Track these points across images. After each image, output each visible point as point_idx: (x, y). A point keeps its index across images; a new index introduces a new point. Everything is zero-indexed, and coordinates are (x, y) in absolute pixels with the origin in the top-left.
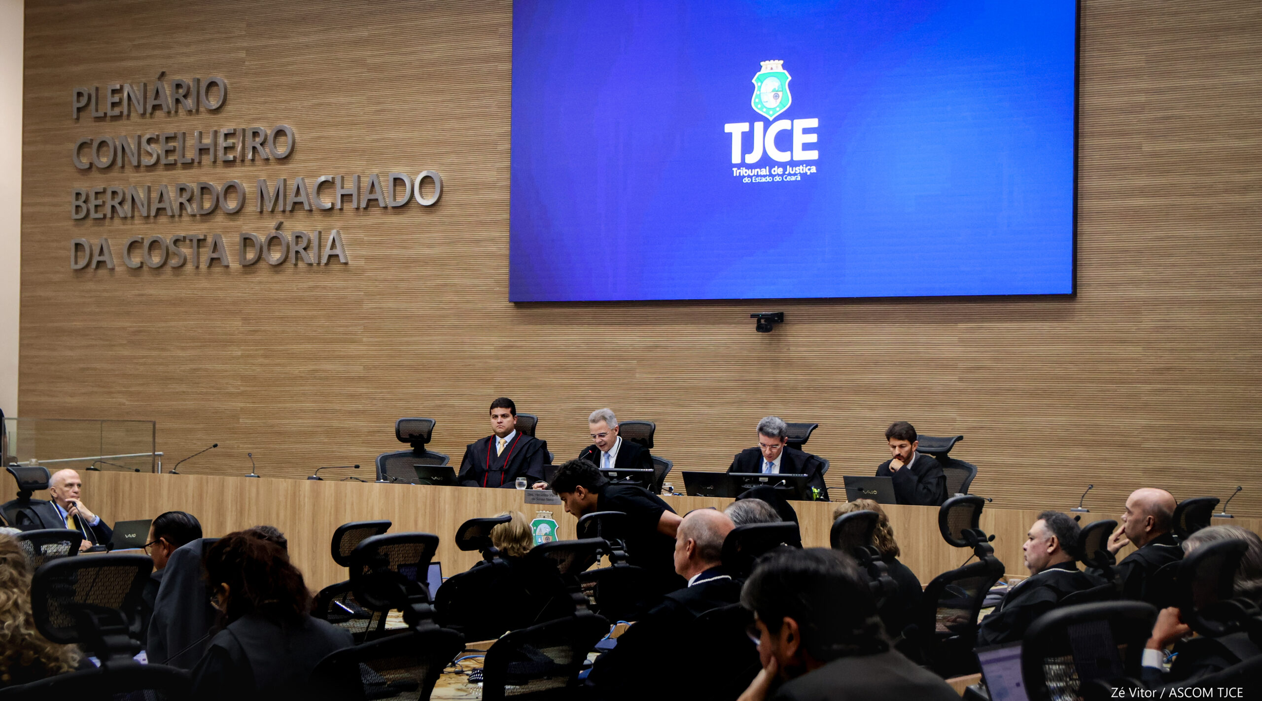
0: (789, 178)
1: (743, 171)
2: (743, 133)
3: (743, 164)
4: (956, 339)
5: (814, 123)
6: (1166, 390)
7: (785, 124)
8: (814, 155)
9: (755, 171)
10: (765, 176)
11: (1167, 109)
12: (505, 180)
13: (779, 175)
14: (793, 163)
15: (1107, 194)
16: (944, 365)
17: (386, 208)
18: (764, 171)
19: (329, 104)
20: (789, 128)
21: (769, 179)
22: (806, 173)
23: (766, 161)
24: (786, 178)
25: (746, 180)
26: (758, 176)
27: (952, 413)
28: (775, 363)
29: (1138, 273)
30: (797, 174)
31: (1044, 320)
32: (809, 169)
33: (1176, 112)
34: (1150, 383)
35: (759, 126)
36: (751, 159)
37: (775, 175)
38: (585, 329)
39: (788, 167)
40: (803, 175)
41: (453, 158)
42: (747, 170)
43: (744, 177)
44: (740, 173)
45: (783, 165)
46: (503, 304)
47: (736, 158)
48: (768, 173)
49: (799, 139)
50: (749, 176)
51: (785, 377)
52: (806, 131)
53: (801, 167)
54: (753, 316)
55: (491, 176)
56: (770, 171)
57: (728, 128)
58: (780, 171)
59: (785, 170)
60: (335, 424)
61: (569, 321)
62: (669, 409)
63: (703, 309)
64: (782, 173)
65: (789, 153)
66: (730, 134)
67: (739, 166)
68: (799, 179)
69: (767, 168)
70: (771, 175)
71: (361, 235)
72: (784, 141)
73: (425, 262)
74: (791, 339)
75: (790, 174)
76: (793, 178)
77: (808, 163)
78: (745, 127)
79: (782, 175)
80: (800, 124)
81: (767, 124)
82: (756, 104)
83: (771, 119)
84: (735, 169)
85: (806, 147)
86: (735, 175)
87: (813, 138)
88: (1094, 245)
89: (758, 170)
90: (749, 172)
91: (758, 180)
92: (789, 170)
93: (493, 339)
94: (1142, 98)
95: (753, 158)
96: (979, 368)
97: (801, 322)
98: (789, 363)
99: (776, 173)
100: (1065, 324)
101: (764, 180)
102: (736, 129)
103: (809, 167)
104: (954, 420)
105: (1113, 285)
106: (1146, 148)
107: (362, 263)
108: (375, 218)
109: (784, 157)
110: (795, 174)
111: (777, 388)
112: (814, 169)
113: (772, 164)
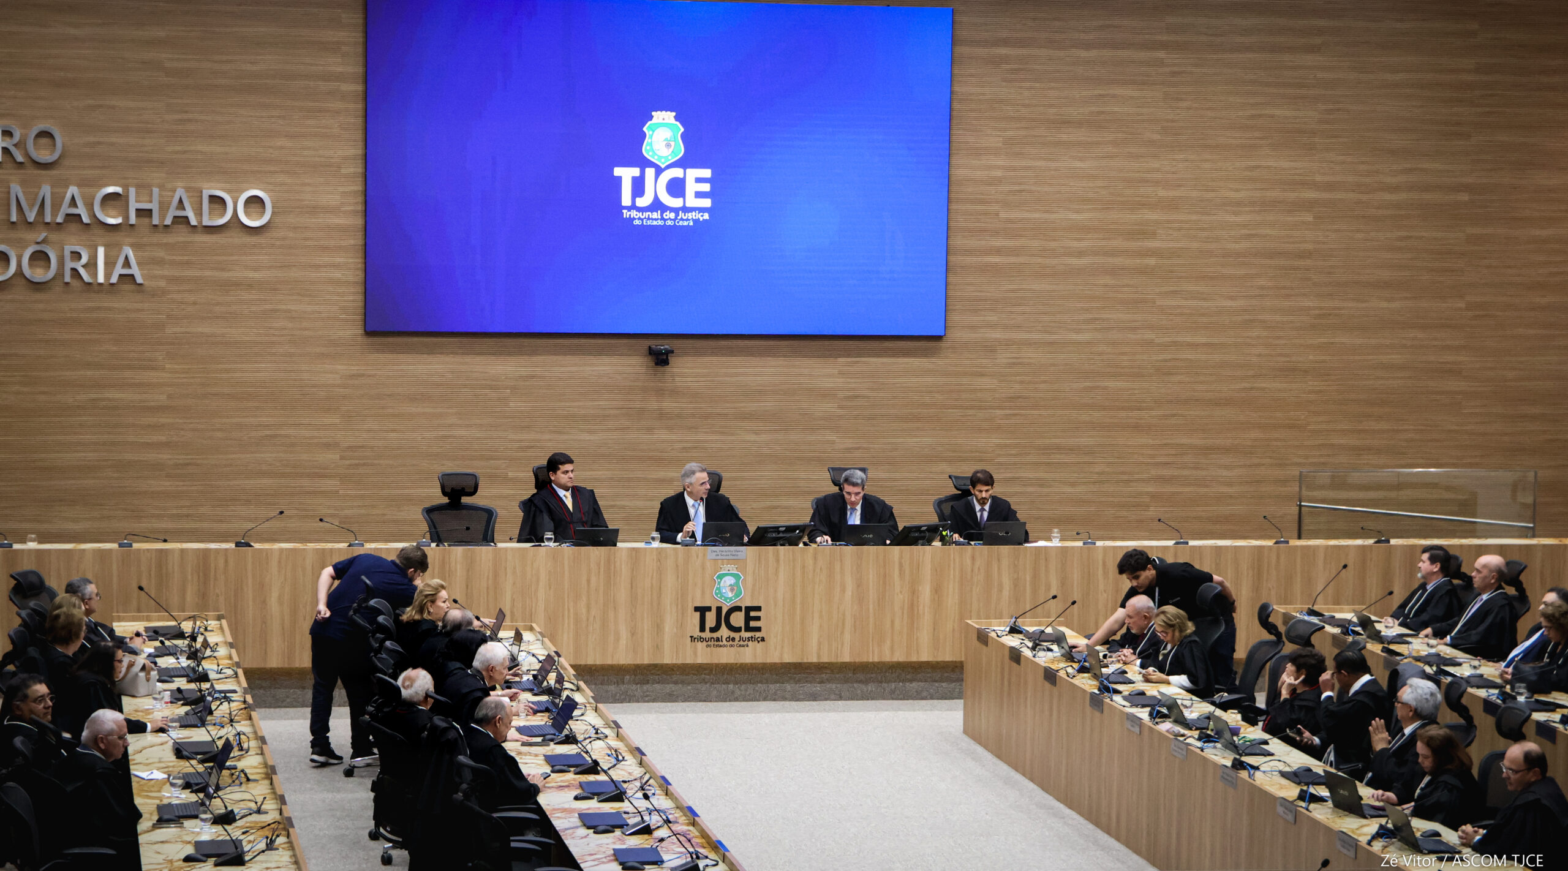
0: (681, 223)
1: (634, 214)
2: (634, 179)
3: (633, 207)
4: (836, 371)
5: (707, 173)
6: (1015, 415)
7: (677, 172)
8: (707, 203)
9: (646, 214)
10: (656, 220)
11: (1020, 184)
12: (355, 204)
13: (671, 220)
14: (686, 209)
15: (970, 252)
16: (826, 395)
17: (195, 227)
18: (655, 215)
19: (113, 107)
20: (681, 176)
21: (661, 223)
22: (699, 219)
23: (657, 205)
24: (678, 222)
25: (637, 222)
26: (649, 219)
27: (832, 437)
28: (660, 393)
29: (992, 318)
30: (689, 220)
31: (915, 356)
32: (702, 216)
33: (1027, 187)
34: (1003, 409)
35: (650, 172)
36: (641, 202)
37: (667, 219)
38: (449, 359)
39: (680, 212)
40: (696, 221)
41: (281, 178)
42: (637, 213)
43: (635, 219)
44: (630, 215)
45: (675, 210)
46: (353, 331)
47: (626, 200)
48: (660, 217)
49: (691, 187)
50: (639, 219)
51: (669, 405)
52: (699, 180)
53: (694, 213)
54: (647, 350)
55: (331, 198)
56: (662, 215)
57: (618, 171)
58: (672, 215)
59: (677, 215)
60: (129, 456)
61: (431, 351)
63: (583, 341)
64: (673, 218)
65: (681, 199)
66: (620, 178)
67: (629, 209)
68: (691, 224)
69: (659, 212)
70: (662, 219)
71: (161, 254)
72: (676, 187)
73: (250, 286)
74: (675, 370)
75: (682, 219)
76: (686, 223)
77: (702, 210)
78: (636, 172)
79: (674, 220)
80: (692, 173)
81: (659, 171)
82: (646, 151)
83: (663, 166)
84: (625, 211)
85: (699, 195)
86: (625, 216)
87: (706, 187)
88: (959, 294)
89: (650, 213)
90: (640, 215)
91: (649, 223)
92: (681, 215)
93: (339, 367)
94: (999, 173)
95: (643, 202)
96: (857, 397)
97: (686, 354)
98: (675, 393)
99: (668, 217)
100: (933, 360)
101: (655, 223)
102: (626, 174)
103: (701, 214)
104: (833, 442)
105: (973, 328)
106: (1003, 215)
107: (162, 284)
108: (181, 236)
109: (677, 203)
110: (687, 220)
111: (662, 415)
112: (706, 216)
113: (664, 208)
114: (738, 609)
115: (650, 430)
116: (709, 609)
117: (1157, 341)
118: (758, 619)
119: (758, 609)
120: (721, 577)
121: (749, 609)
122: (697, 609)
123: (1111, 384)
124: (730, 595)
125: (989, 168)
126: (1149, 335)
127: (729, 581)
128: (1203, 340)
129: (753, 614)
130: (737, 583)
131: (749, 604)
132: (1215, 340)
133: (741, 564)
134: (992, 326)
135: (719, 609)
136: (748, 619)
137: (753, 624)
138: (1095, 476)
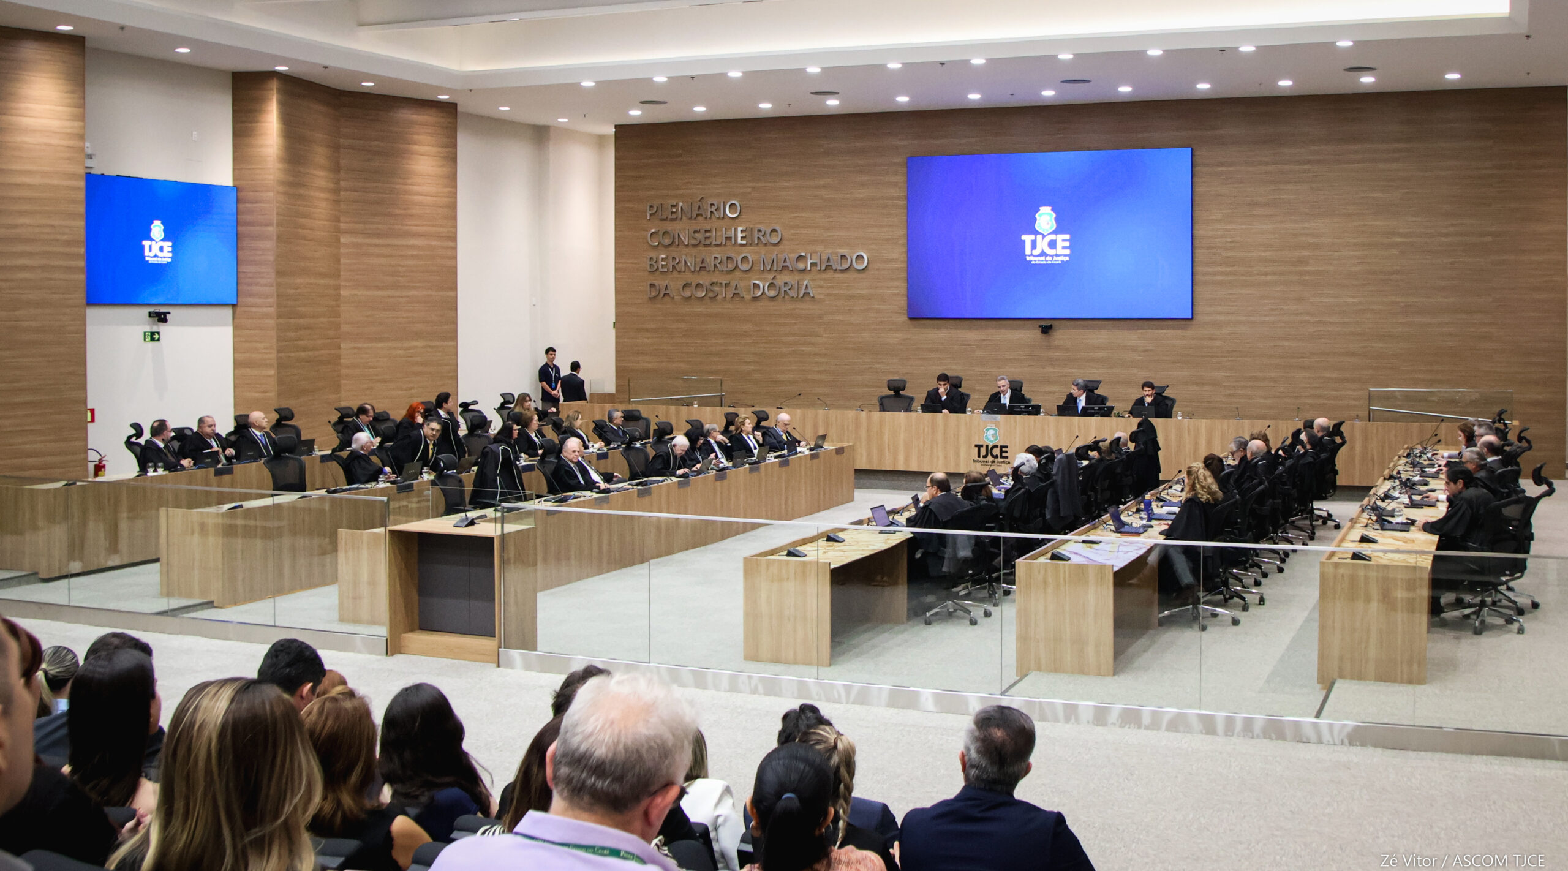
0: (1055, 262)
1: (1032, 258)
2: (1031, 241)
3: (1032, 255)
4: (1137, 337)
5: (1067, 237)
6: (1233, 360)
7: (1053, 237)
8: (1068, 252)
9: (1038, 258)
10: (1043, 261)
11: (1233, 238)
12: (904, 257)
14: (1057, 255)
15: (1205, 274)
16: (1134, 349)
17: (836, 270)
18: (1043, 258)
19: (802, 217)
20: (1055, 239)
21: (1045, 262)
22: (1064, 260)
23: (1043, 254)
24: (1053, 262)
25: (1033, 262)
26: (1039, 260)
27: (1135, 371)
28: (1049, 347)
29: (1221, 309)
30: (1059, 261)
31: (1179, 329)
33: (1236, 240)
34: (1226, 357)
35: (1039, 237)
37: (1048, 261)
40: (1062, 261)
41: (873, 246)
44: (1030, 259)
45: (1052, 256)
46: (905, 318)
47: (1028, 251)
49: (1060, 244)
50: (1035, 261)
51: (1053, 354)
52: (1063, 240)
53: (1061, 257)
54: (1040, 326)
55: (895, 256)
56: (1045, 259)
57: (1024, 237)
58: (1051, 258)
59: (1053, 258)
60: (810, 377)
62: (994, 369)
64: (1051, 260)
65: (1055, 250)
66: (1025, 241)
71: (822, 283)
72: (1052, 244)
73: (861, 297)
74: (1056, 337)
75: (1055, 260)
76: (1057, 262)
77: (1065, 255)
78: (1032, 237)
80: (1060, 237)
81: (1044, 236)
82: (1037, 227)
83: (1046, 234)
84: (1027, 257)
85: (1064, 248)
86: (1027, 260)
87: (1067, 244)
88: (1201, 296)
90: (1035, 259)
91: (1039, 262)
92: (1055, 258)
93: (898, 335)
94: (1221, 233)
95: (1037, 252)
96: (1148, 350)
97: (1059, 328)
98: (1056, 348)
99: (1048, 259)
100: (1188, 331)
101: (1042, 263)
102: (1027, 239)
103: (1065, 257)
105: (1210, 314)
106: (1223, 254)
107: (822, 297)
108: (829, 275)
109: (1053, 252)
111: (1049, 359)
112: (1067, 258)
113: (1046, 255)
114: (996, 446)
115: (1044, 367)
116: (982, 446)
117: (1311, 321)
118: (1006, 452)
119: (1007, 447)
120: (988, 430)
121: (1002, 447)
122: (976, 446)
123: (1286, 343)
124: (992, 439)
125: (1218, 230)
126: (1308, 318)
127: (992, 432)
128: (1337, 320)
129: (1004, 449)
130: (995, 434)
131: (1002, 444)
132: (1346, 320)
133: (997, 424)
134: (1220, 313)
135: (987, 446)
136: (1001, 452)
137: (1004, 455)
138: (1278, 394)
